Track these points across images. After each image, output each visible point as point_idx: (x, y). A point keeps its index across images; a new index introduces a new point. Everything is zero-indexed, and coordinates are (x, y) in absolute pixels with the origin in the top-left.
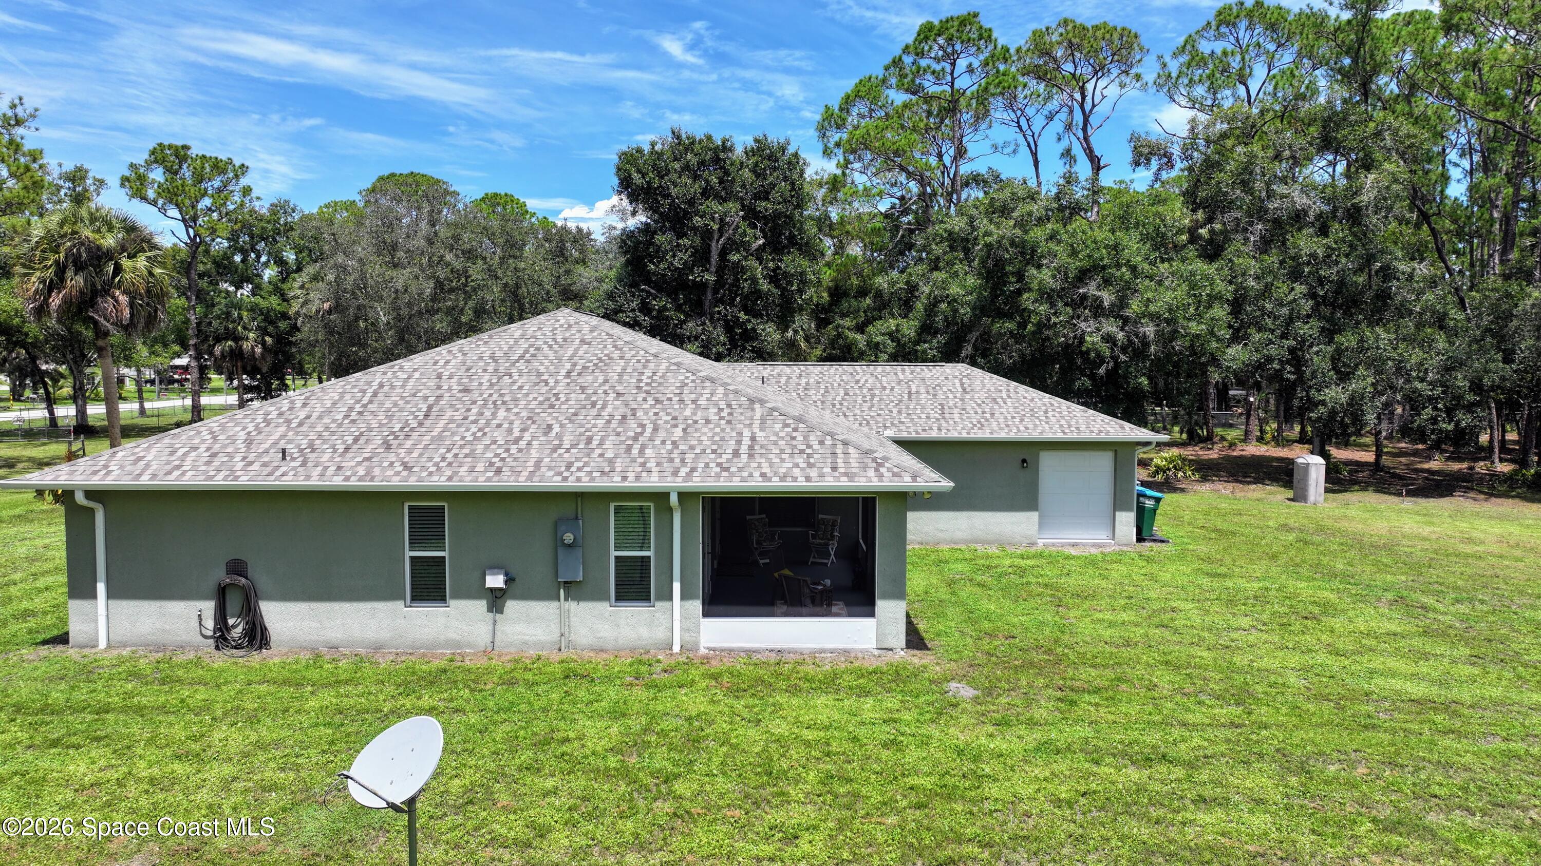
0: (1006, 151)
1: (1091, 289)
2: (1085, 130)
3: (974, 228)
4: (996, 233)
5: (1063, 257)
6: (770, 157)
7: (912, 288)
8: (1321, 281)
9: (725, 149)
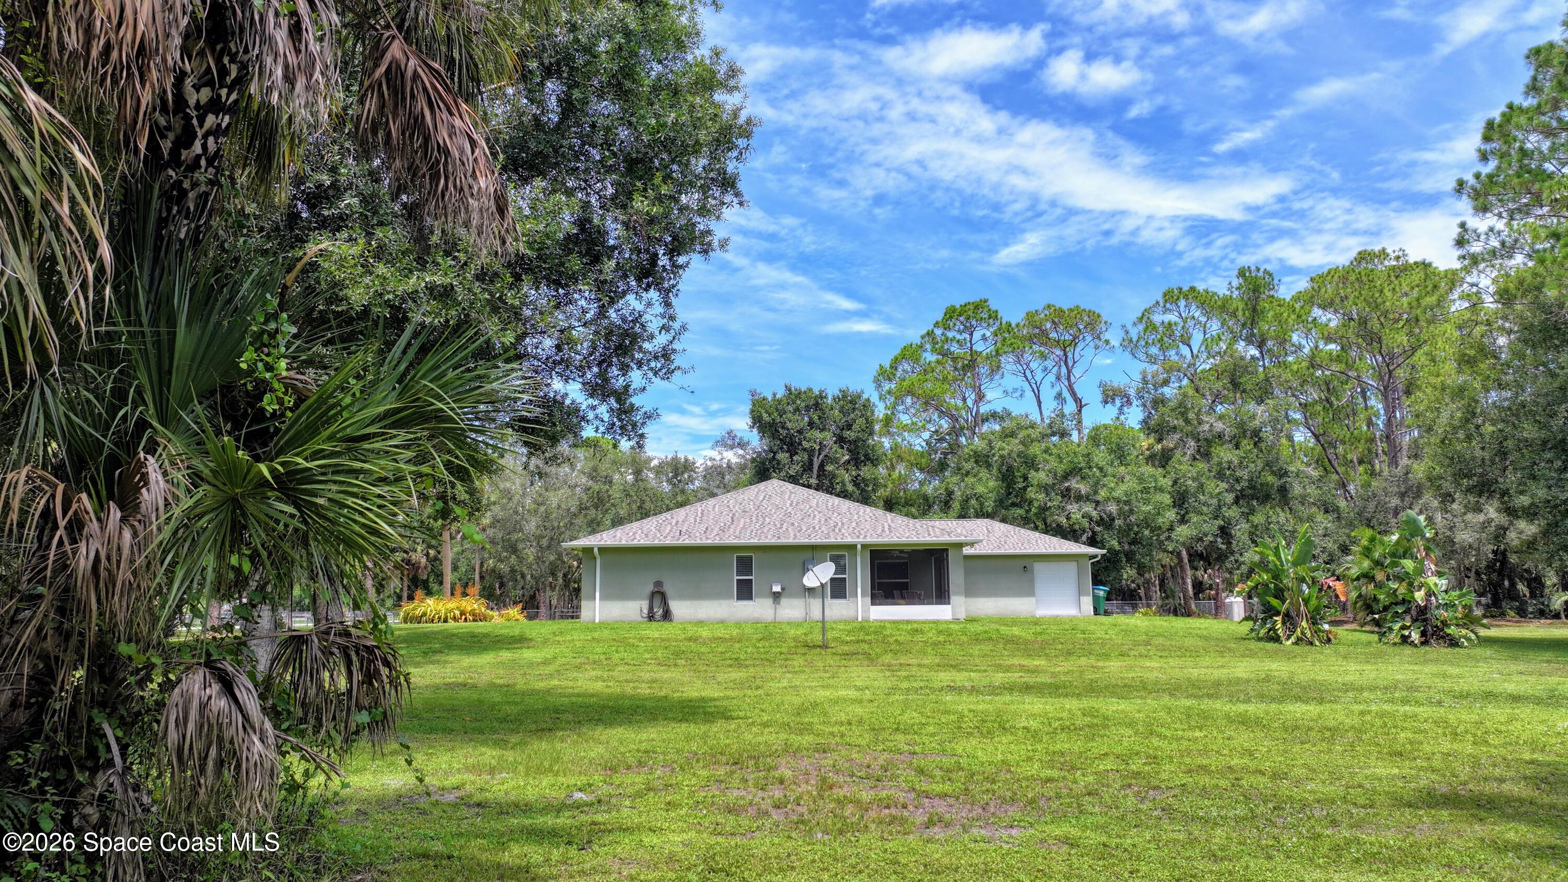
0: (1015, 395)
1: (1074, 484)
2: (1069, 379)
3: (992, 448)
4: (1008, 448)
5: (1053, 463)
6: (851, 402)
7: (950, 493)
8: (1238, 480)
9: (821, 397)
